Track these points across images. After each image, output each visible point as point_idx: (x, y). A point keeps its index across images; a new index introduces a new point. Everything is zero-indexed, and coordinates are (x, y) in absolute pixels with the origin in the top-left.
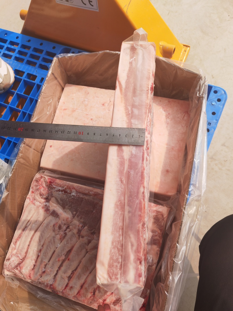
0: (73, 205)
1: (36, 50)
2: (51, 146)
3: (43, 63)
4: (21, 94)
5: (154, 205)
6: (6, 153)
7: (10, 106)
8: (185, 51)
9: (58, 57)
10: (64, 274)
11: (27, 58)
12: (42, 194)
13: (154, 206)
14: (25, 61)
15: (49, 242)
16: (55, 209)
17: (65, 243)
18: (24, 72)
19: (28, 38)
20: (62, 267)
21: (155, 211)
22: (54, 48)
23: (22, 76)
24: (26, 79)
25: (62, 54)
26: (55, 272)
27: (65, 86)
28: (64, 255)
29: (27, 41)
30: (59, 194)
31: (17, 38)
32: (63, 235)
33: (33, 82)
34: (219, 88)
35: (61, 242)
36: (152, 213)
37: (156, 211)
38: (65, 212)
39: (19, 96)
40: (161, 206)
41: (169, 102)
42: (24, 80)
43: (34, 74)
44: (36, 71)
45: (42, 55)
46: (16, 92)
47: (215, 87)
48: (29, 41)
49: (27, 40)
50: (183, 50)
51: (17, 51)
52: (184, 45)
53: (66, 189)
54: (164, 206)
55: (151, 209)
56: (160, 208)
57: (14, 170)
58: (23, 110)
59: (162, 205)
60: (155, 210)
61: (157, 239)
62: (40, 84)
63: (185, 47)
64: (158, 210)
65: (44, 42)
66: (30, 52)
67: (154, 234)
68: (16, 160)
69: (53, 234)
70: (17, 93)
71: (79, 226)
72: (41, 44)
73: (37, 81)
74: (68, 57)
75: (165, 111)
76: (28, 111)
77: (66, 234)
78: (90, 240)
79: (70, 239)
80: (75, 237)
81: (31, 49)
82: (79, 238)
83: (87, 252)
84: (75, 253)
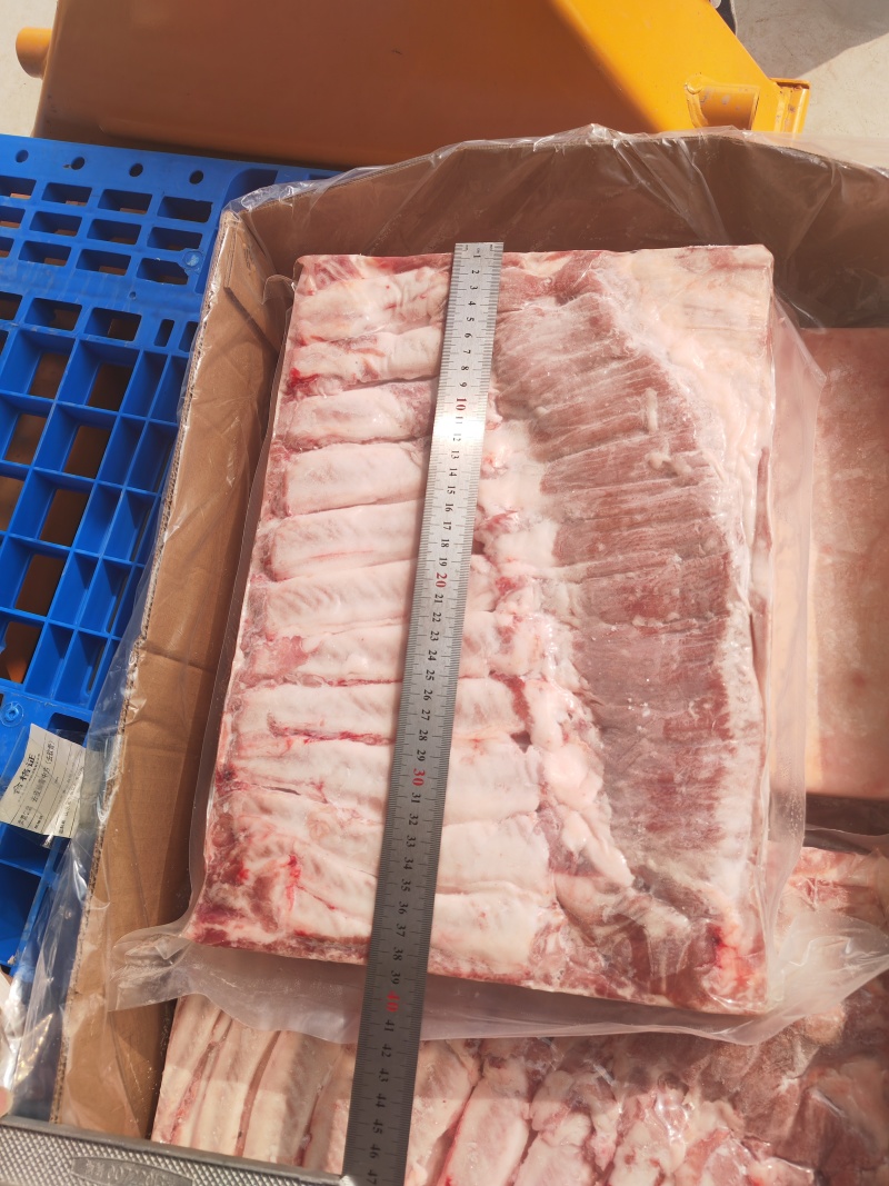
1: (114, 199)
3: (160, 255)
4: (80, 406)
5: (824, 858)
6: (54, 690)
7: (37, 468)
8: (792, 109)
9: (238, 208)
11: (79, 243)
13: (829, 863)
14: (75, 256)
18: (77, 309)
19: (71, 150)
21: (840, 890)
22: (196, 178)
23: (71, 327)
24: (90, 338)
25: (256, 192)
28: (419, 1162)
29: (67, 166)
31: (21, 157)
33: (127, 344)
36: (823, 900)
37: (845, 886)
39: (70, 418)
40: (859, 858)
42: (84, 344)
43: (126, 307)
44: (134, 294)
45: (149, 220)
46: (55, 402)
48: (78, 163)
49: (70, 162)
50: (782, 104)
51: (28, 217)
54: (876, 856)
55: (813, 881)
56: (858, 866)
57: (116, 789)
58: (101, 479)
59: (865, 851)
60: (835, 885)
61: (878, 1028)
62: (159, 350)
63: (787, 90)
64: (849, 882)
65: (149, 159)
66: (89, 212)
67: (856, 1007)
68: (119, 738)
70: (59, 406)
72: (136, 170)
73: (144, 339)
74: (289, 200)
76: (126, 483)
78: (536, 1073)
79: (437, 1080)
80: (462, 1064)
81: (94, 199)
82: (481, 1069)
83: (533, 1135)
84: (474, 1145)
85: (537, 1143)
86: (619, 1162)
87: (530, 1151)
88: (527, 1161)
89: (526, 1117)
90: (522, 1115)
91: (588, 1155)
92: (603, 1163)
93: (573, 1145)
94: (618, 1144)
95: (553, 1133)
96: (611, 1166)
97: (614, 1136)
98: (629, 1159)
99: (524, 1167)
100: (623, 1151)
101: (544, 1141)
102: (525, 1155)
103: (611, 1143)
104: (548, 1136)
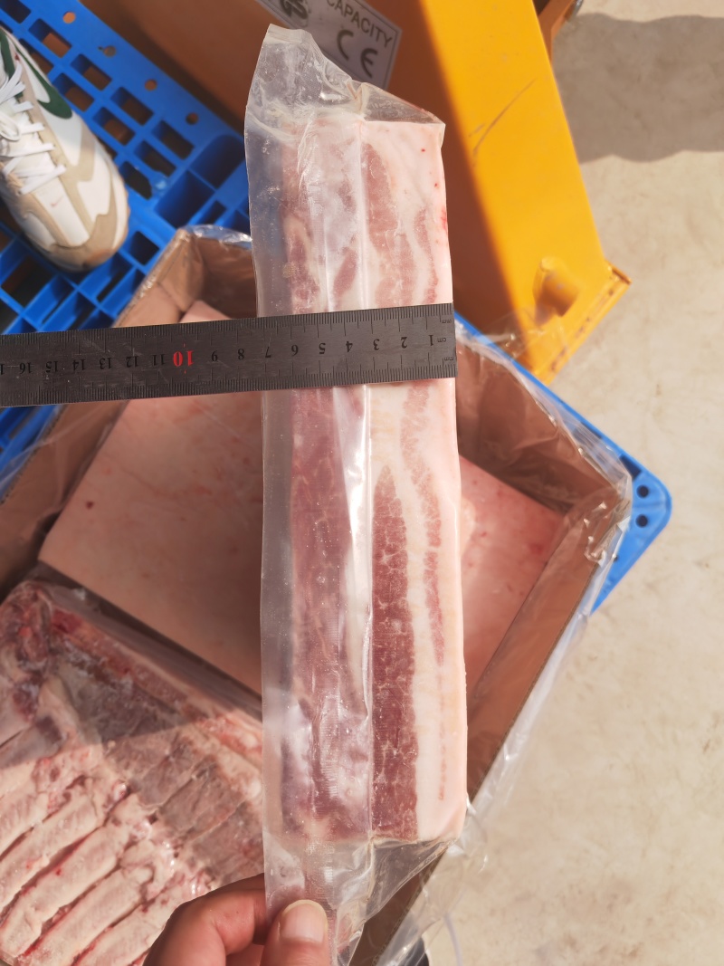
0: (113, 722)
1: (125, 99)
2: (90, 505)
3: (139, 166)
8: (611, 293)
9: (191, 231)
10: (33, 909)
12: (25, 655)
15: (13, 806)
16: (55, 715)
17: (61, 824)
20: (33, 888)
22: (192, 119)
25: (207, 226)
26: (10, 898)
27: (190, 306)
28: (47, 855)
30: (79, 677)
32: (61, 800)
34: (658, 482)
35: (49, 816)
38: (85, 730)
41: (500, 494)
45: (143, 133)
47: (649, 475)
48: (111, 50)
49: (104, 44)
50: (607, 287)
52: (615, 272)
53: (103, 664)
63: (617, 279)
65: (165, 79)
66: (102, 99)
69: (31, 789)
71: (113, 788)
72: (151, 86)
74: (227, 245)
75: (477, 520)
77: (67, 797)
78: (135, 837)
79: (78, 816)
80: (96, 814)
81: (111, 89)
82: (106, 821)
83: (118, 867)
84: (83, 859)
85: (118, 873)
86: (158, 901)
87: (113, 875)
88: (108, 879)
89: (120, 856)
90: (117, 854)
91: (143, 889)
92: (149, 897)
93: (137, 882)
94: (163, 891)
95: (130, 872)
96: (153, 901)
97: (162, 887)
98: (164, 902)
99: (105, 882)
100: (163, 896)
101: (123, 873)
102: (108, 876)
103: (158, 890)
104: (126, 872)
